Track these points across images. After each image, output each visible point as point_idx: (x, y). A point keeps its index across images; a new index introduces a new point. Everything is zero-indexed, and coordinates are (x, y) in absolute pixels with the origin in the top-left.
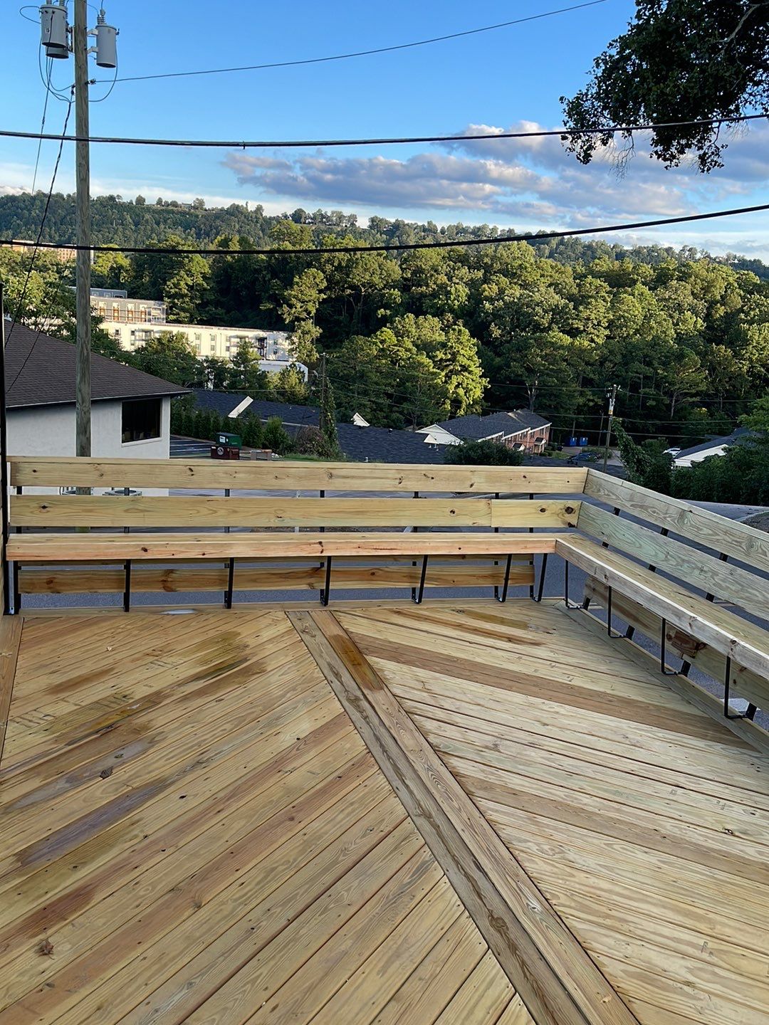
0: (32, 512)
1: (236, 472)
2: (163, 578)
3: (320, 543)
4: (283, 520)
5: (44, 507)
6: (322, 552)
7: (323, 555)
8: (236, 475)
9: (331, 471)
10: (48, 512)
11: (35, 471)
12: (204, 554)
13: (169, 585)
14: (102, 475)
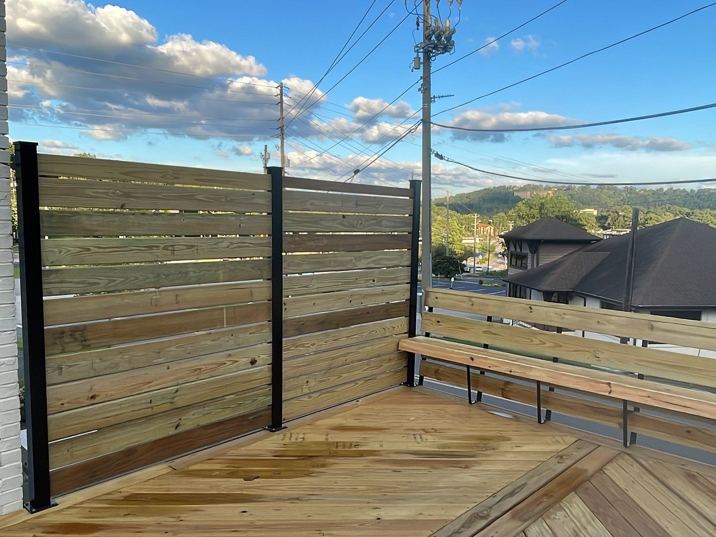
0: (432, 324)
1: (564, 314)
2: (502, 387)
3: (609, 384)
4: (600, 361)
5: (438, 322)
6: (610, 392)
7: (611, 395)
8: (565, 316)
9: (653, 323)
10: (440, 325)
11: (437, 298)
12: (511, 371)
13: (505, 392)
14: (473, 305)
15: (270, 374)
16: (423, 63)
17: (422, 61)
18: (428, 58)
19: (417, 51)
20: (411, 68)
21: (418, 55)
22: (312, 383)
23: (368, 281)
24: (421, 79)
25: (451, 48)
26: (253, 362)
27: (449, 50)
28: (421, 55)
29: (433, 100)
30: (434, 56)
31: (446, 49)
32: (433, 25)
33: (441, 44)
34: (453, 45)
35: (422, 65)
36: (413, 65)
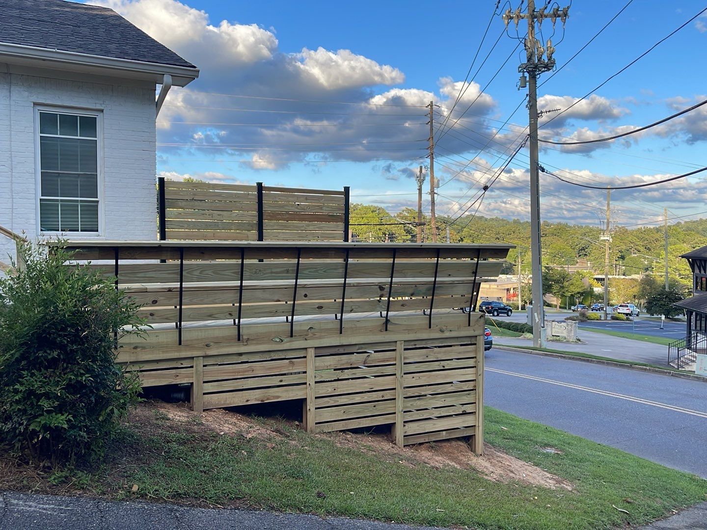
16: (529, 81)
17: (527, 79)
18: (533, 77)
19: (523, 71)
21: (523, 74)
24: (527, 96)
25: (553, 66)
27: (550, 68)
28: (526, 75)
29: (540, 115)
30: (539, 74)
31: (548, 67)
34: (554, 63)
35: (528, 84)
36: (519, 84)
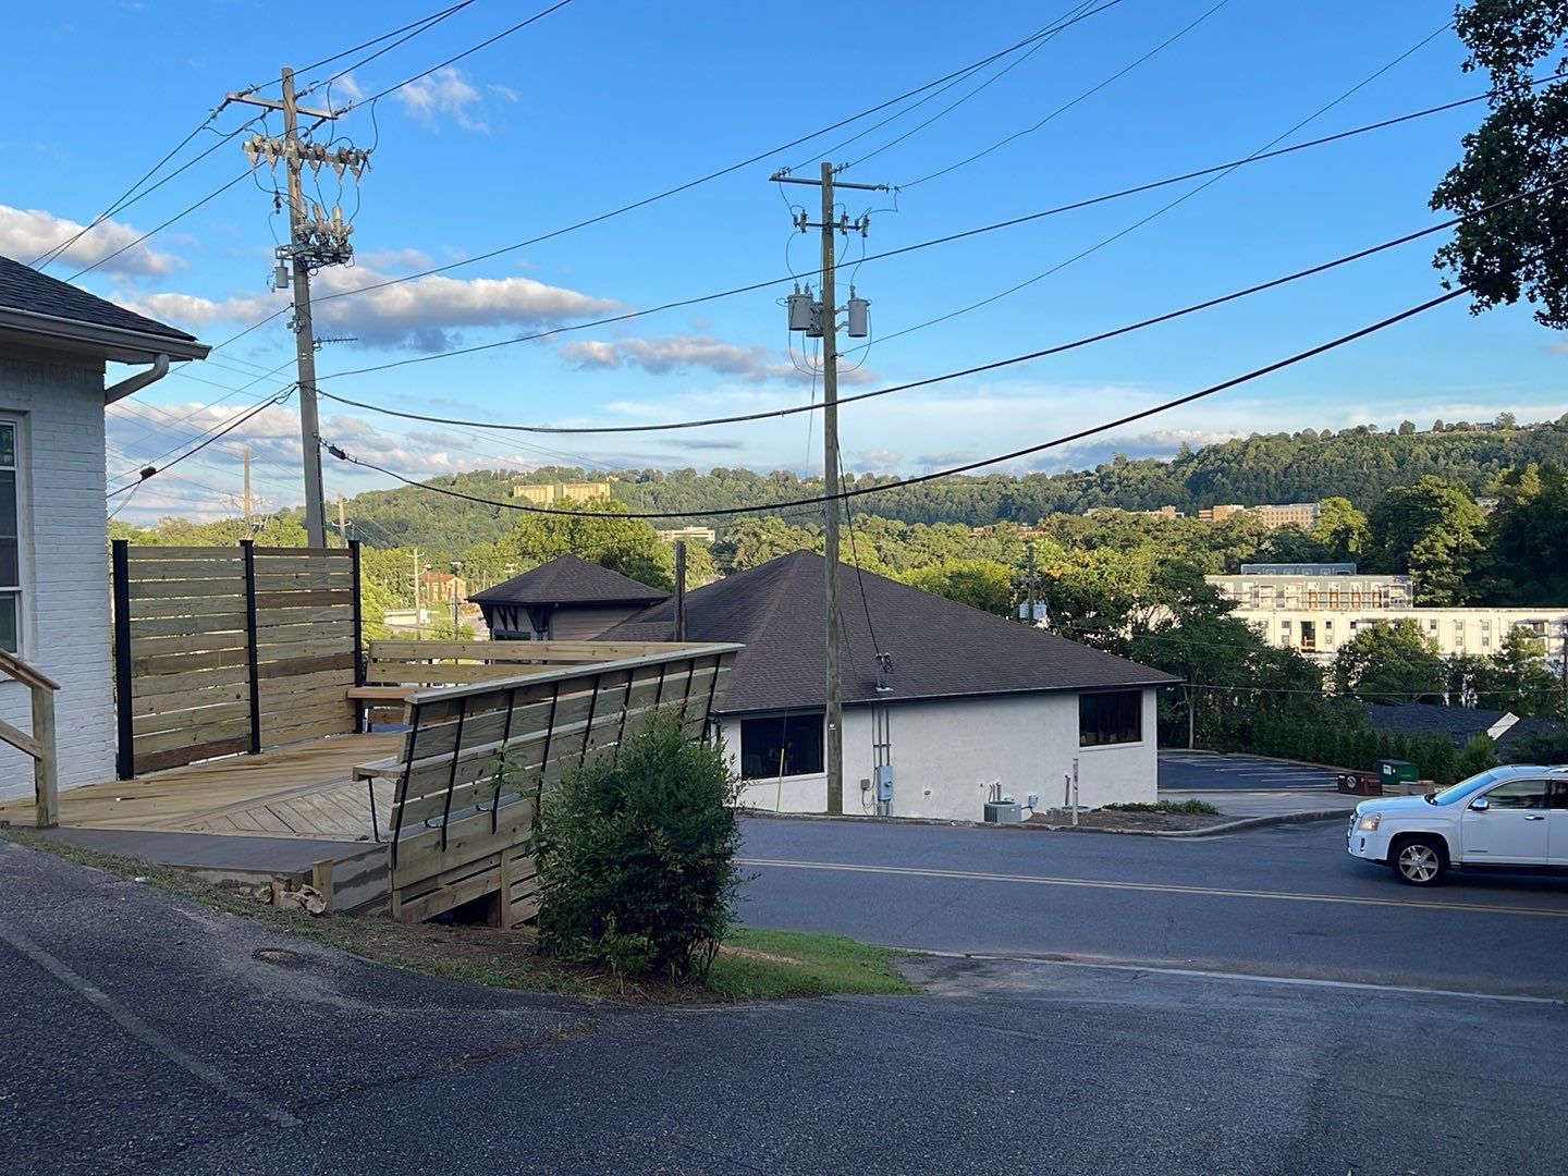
5: (384, 671)
15: (249, 708)
16: (294, 278)
17: (291, 273)
18: (302, 268)
19: (283, 258)
20: (271, 285)
21: (282, 263)
22: (278, 720)
23: (318, 633)
24: (291, 306)
25: (348, 258)
26: (238, 697)
27: (343, 260)
28: (289, 264)
29: (317, 345)
30: (315, 267)
31: (337, 258)
32: (311, 217)
33: (328, 251)
34: (350, 252)
35: (291, 282)
36: (274, 279)
